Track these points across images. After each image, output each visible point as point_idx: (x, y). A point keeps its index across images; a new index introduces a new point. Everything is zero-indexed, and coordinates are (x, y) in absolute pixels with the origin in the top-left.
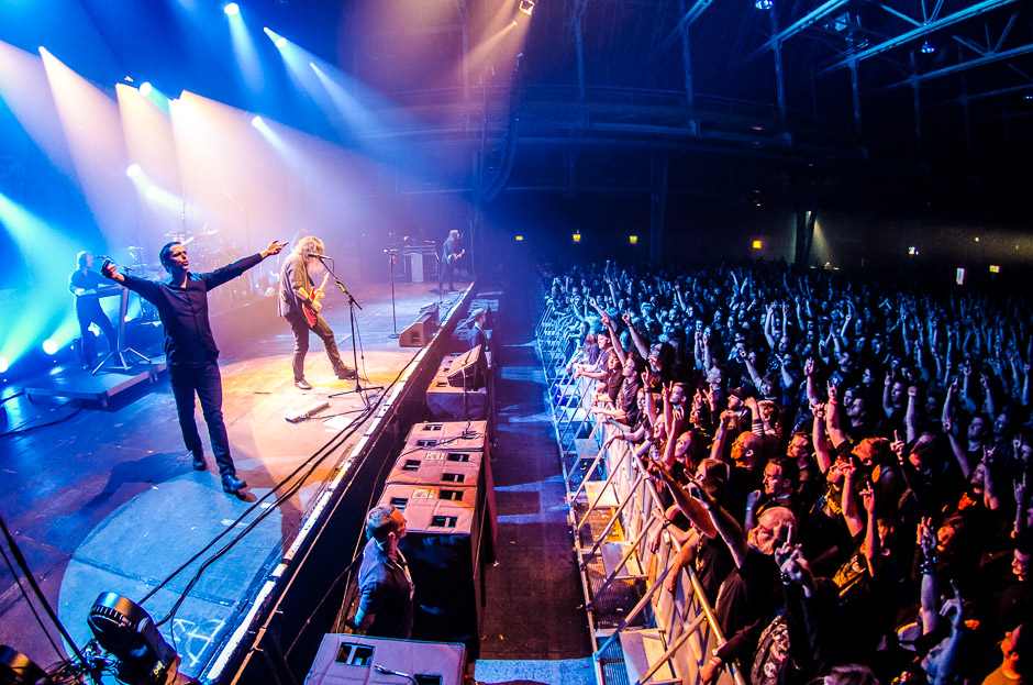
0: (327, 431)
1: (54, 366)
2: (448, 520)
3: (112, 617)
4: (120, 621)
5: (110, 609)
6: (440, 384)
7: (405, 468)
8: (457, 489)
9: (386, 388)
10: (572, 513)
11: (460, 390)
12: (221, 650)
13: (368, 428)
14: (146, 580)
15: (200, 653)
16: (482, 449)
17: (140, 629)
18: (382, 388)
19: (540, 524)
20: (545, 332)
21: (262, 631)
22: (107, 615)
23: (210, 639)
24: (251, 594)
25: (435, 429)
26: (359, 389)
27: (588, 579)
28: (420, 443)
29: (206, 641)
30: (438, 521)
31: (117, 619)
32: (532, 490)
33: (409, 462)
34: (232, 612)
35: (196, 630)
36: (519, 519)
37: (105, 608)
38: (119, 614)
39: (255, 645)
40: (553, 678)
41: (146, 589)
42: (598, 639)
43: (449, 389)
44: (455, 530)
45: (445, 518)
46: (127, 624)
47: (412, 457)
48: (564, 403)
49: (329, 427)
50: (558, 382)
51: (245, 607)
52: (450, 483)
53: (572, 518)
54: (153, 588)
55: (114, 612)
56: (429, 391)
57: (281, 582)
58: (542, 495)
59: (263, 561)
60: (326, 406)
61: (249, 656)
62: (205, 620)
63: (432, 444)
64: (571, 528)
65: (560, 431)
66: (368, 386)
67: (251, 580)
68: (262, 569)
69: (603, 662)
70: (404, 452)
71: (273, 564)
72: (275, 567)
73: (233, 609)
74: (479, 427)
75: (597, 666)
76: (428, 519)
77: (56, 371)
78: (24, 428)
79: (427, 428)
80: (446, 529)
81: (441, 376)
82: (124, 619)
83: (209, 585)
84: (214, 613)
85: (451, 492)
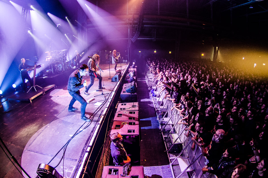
0: (95, 106)
1: (16, 91)
2: (132, 131)
3: (45, 171)
4: (47, 172)
5: (44, 169)
6: (124, 92)
7: (118, 116)
8: (133, 122)
9: (110, 93)
10: (160, 126)
11: (130, 94)
12: (76, 175)
13: (107, 105)
14: (50, 155)
15: (70, 177)
16: (138, 110)
17: (53, 174)
18: (109, 94)
19: (152, 129)
20: (148, 77)
21: (86, 167)
22: (43, 171)
23: (72, 172)
24: (82, 157)
25: (125, 105)
26: (103, 94)
27: (166, 144)
28: (121, 109)
29: (71, 173)
30: (129, 131)
31: (46, 172)
32: (149, 120)
33: (119, 114)
34: (77, 163)
35: (67, 170)
36: (146, 128)
37: (42, 169)
38: (47, 170)
39: (85, 172)
40: (160, 170)
41: (51, 158)
42: (170, 160)
43: (127, 93)
44: (135, 134)
45: (131, 130)
46: (49, 173)
47: (119, 113)
48: (156, 96)
49: (96, 105)
50: (153, 90)
51: (80, 161)
52: (131, 120)
53: (160, 127)
54: (53, 157)
55: (45, 169)
56: (121, 94)
57: (89, 152)
58: (152, 121)
59: (83, 147)
60: (94, 99)
61: (83, 175)
62: (70, 166)
63: (124, 109)
64: (160, 130)
65: (155, 104)
66: (105, 93)
67: (81, 153)
68: (83, 149)
69: (173, 166)
70: (117, 112)
71: (86, 147)
72: (87, 148)
73: (77, 162)
74: (136, 104)
75: (171, 166)
76: (127, 131)
77: (16, 93)
78: (8, 110)
79: (122, 105)
80: (132, 133)
81: (124, 90)
82: (48, 171)
83: (69, 155)
84: (72, 164)
85: (132, 123)
